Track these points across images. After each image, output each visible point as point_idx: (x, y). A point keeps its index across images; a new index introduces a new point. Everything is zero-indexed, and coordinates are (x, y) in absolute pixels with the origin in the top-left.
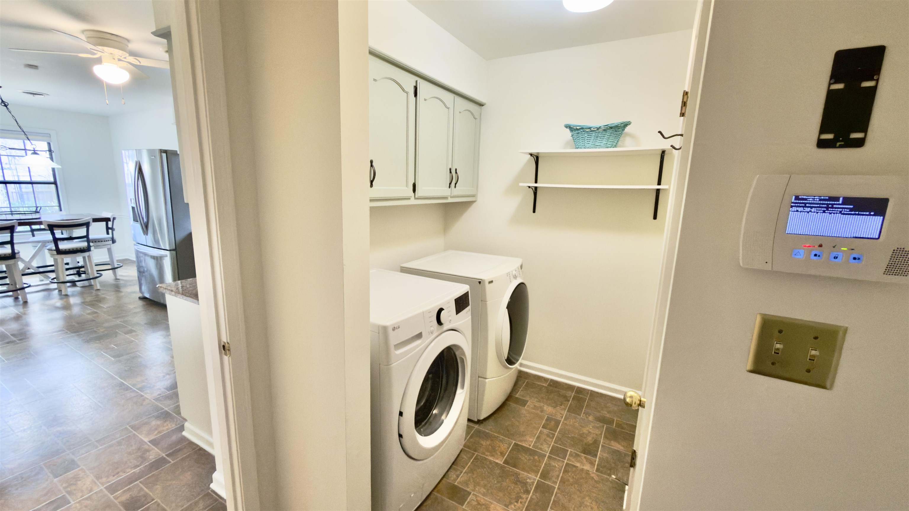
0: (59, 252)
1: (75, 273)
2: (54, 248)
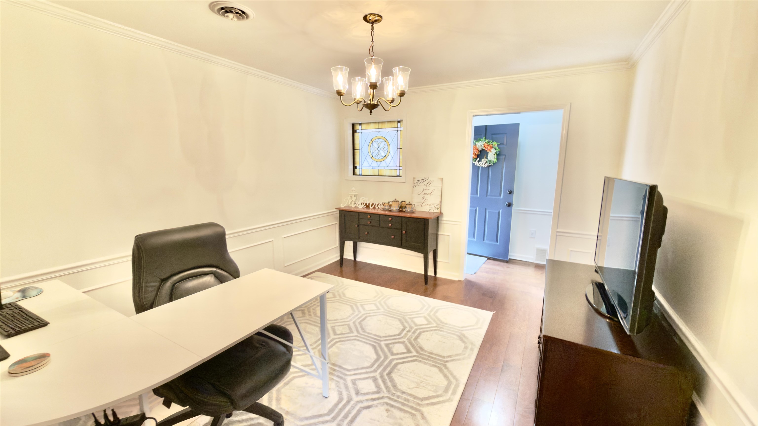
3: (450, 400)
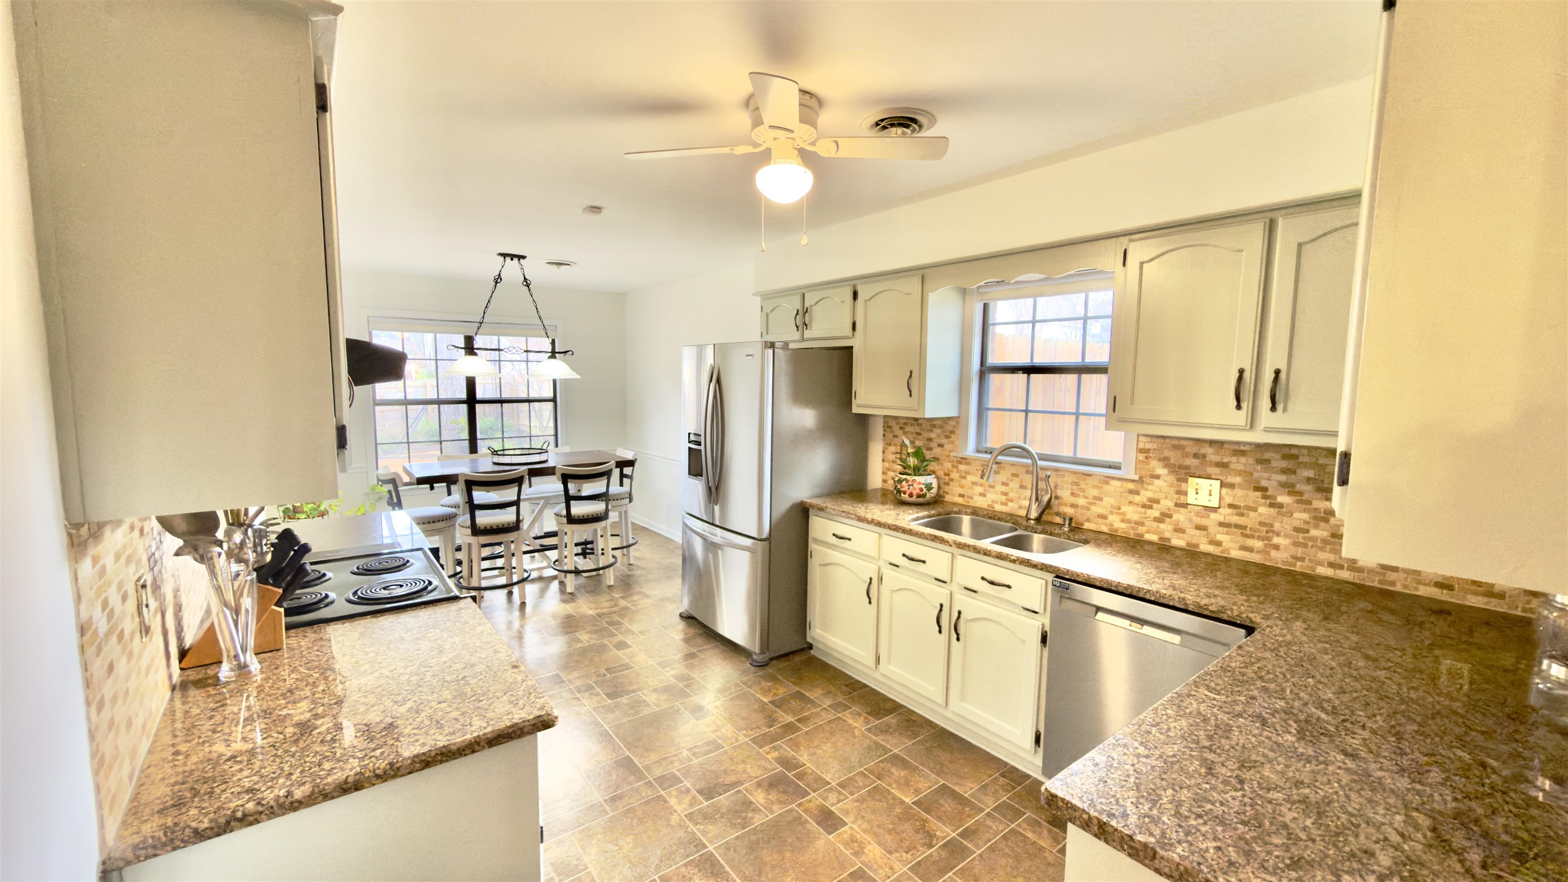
0: (572, 520)
1: (580, 551)
2: (564, 512)
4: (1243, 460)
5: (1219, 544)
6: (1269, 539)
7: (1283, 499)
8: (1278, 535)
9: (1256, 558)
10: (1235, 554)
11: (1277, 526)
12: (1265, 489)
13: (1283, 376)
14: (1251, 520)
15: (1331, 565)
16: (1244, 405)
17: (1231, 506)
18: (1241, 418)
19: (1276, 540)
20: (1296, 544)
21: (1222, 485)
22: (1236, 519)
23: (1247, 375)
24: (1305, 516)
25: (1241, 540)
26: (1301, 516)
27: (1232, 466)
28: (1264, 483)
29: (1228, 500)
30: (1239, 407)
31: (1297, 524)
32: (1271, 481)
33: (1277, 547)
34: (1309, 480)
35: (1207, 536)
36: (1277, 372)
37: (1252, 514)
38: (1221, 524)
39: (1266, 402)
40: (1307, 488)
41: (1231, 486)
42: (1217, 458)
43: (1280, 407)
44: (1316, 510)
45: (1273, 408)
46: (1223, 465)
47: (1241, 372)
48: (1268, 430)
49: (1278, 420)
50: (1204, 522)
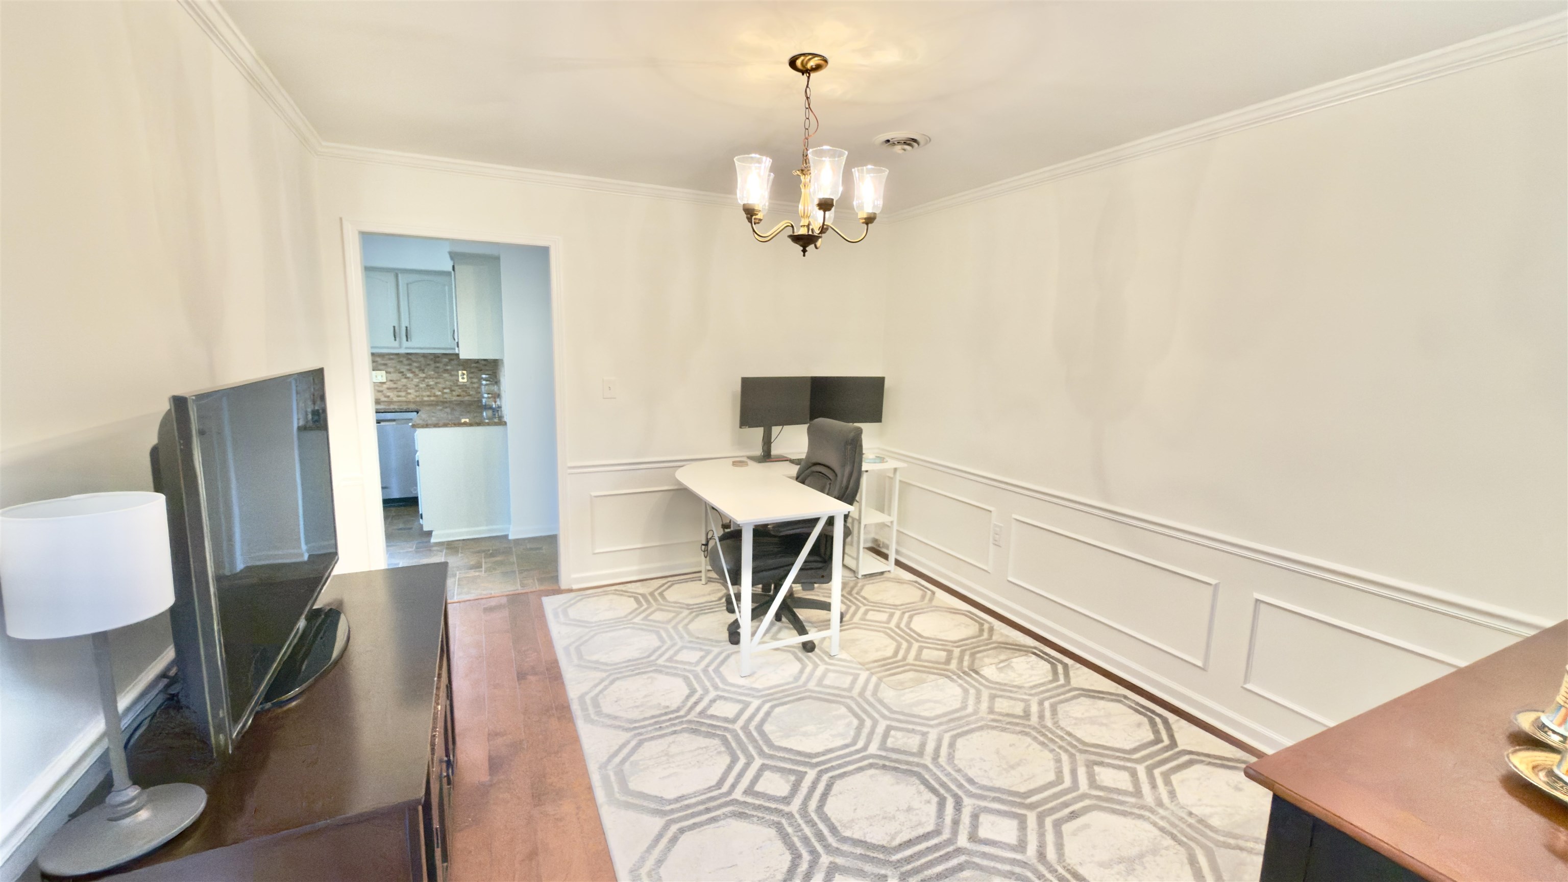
3: (603, 766)
4: (393, 361)
5: (388, 397)
6: (406, 391)
7: (410, 375)
8: (409, 389)
9: (404, 399)
10: (395, 399)
11: (409, 386)
12: (402, 372)
13: (408, 328)
14: (399, 385)
15: (428, 396)
16: (397, 339)
17: (391, 381)
18: (396, 344)
19: (409, 391)
20: (416, 391)
21: (387, 372)
22: (395, 386)
23: (396, 328)
24: (417, 380)
25: (395, 393)
26: (416, 380)
27: (390, 365)
28: (402, 370)
29: (390, 378)
30: (395, 340)
31: (415, 383)
32: (404, 369)
33: (410, 394)
34: (417, 367)
35: (383, 394)
36: (407, 327)
37: (399, 382)
38: (388, 389)
39: (404, 338)
40: (417, 371)
41: (390, 373)
42: (383, 362)
43: (409, 340)
44: (421, 377)
45: (407, 340)
46: (385, 365)
47: (394, 327)
48: (406, 348)
49: (409, 344)
50: (381, 389)
